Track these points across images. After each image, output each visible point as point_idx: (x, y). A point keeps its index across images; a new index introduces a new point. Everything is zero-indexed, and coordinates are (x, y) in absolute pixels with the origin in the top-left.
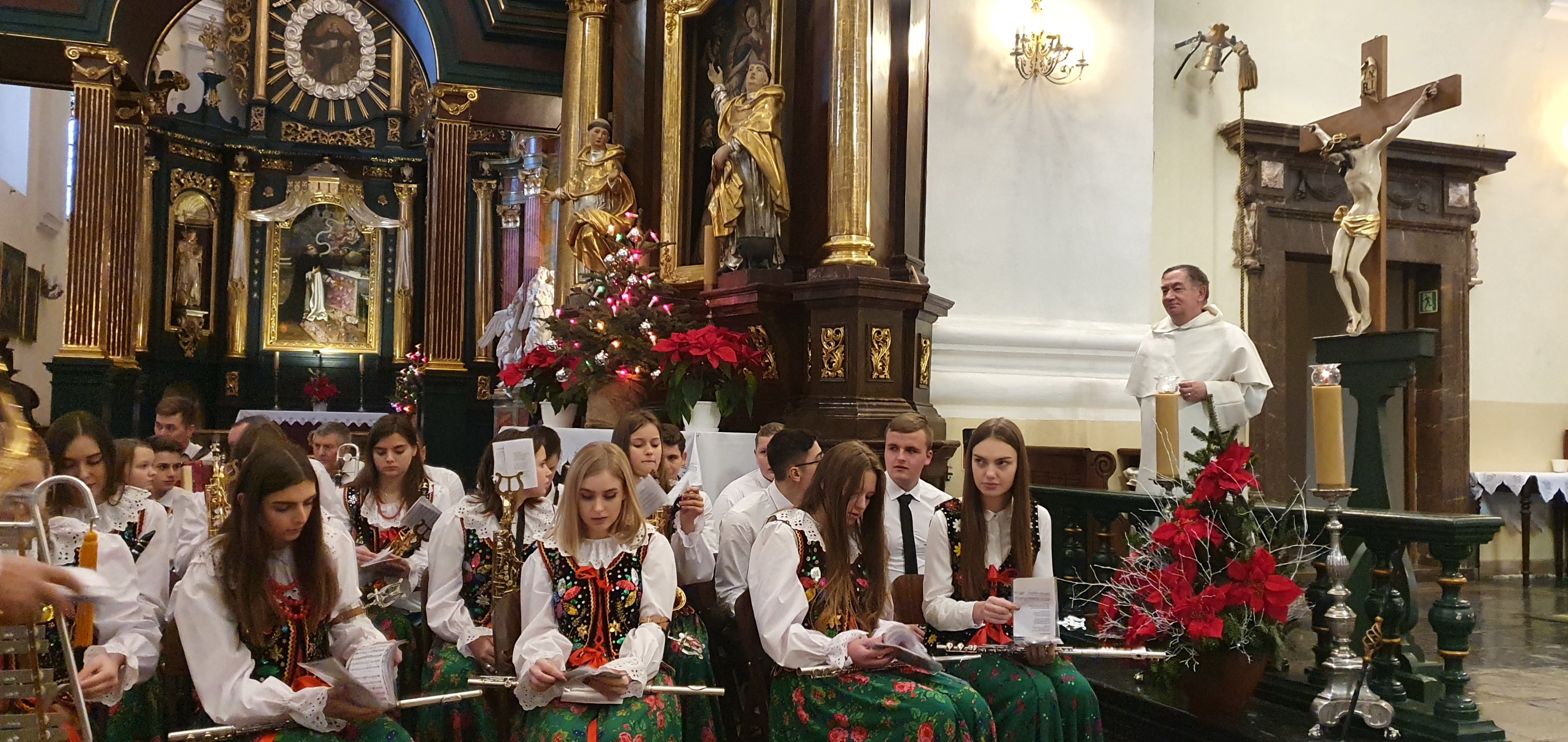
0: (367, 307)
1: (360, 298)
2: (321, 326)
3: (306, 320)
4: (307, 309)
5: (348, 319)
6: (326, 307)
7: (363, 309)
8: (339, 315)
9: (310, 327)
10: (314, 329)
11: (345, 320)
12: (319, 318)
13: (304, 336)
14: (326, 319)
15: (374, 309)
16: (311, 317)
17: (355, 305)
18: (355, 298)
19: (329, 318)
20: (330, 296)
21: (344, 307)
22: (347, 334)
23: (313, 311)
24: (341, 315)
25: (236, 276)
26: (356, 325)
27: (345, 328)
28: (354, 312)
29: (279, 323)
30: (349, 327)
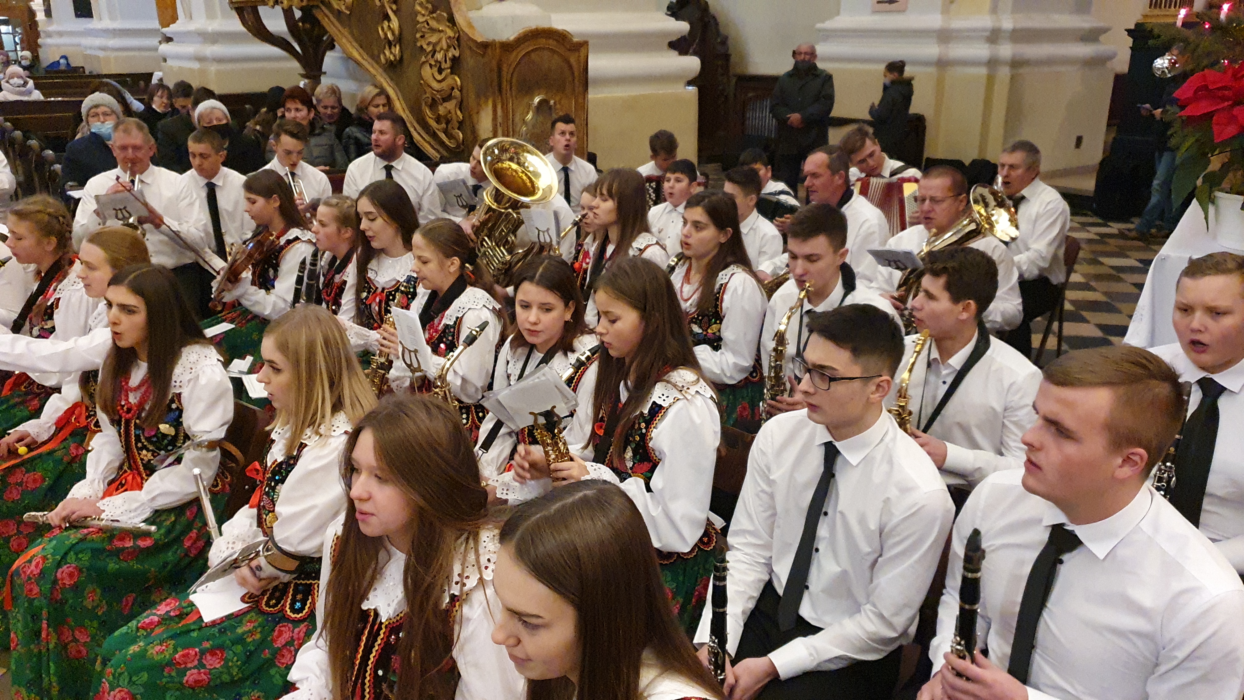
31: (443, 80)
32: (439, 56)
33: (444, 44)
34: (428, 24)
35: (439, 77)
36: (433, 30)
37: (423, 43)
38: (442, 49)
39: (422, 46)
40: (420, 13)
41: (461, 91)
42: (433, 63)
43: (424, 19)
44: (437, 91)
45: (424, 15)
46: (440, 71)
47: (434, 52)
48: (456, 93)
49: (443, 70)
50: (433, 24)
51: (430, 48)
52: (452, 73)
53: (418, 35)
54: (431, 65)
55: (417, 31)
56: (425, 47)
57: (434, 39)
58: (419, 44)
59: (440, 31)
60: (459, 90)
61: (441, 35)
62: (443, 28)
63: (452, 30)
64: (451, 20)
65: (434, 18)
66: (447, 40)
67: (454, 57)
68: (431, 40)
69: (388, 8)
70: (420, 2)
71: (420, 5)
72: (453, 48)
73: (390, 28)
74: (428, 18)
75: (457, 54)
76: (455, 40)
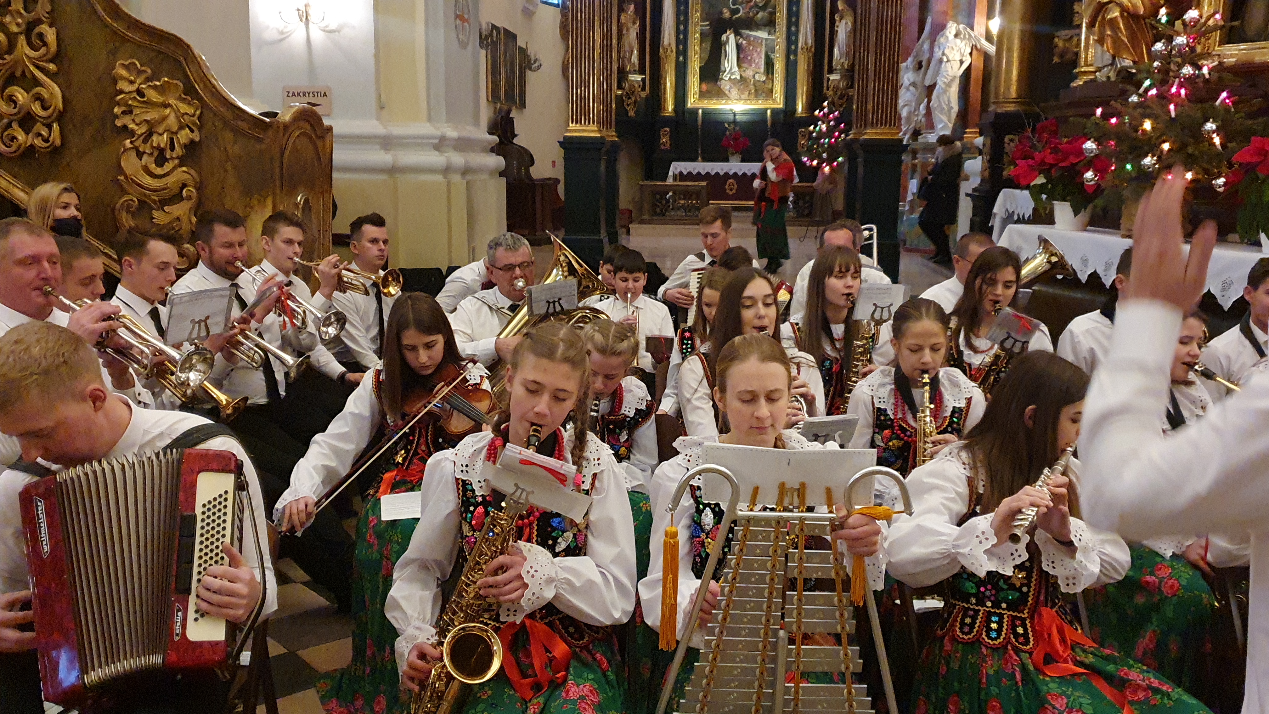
0: (773, 65)
1: (767, 57)
2: (734, 84)
3: (722, 79)
4: (723, 69)
5: (757, 77)
6: (739, 66)
7: (769, 66)
8: (749, 73)
9: (725, 85)
10: (728, 87)
11: (754, 77)
12: (733, 77)
13: (720, 94)
14: (738, 77)
15: (779, 66)
16: (726, 77)
17: (763, 63)
18: (763, 56)
19: (741, 77)
20: (741, 56)
21: (754, 65)
22: (756, 90)
23: (728, 70)
24: (751, 73)
25: (666, 42)
26: (764, 82)
27: (754, 85)
28: (762, 70)
29: (700, 83)
30: (758, 84)
31: (164, 176)
32: (160, 140)
33: (172, 121)
34: (140, 93)
35: (159, 171)
36: (149, 104)
37: (126, 121)
38: (167, 130)
39: (125, 127)
40: (123, 78)
41: (198, 189)
42: (148, 150)
43: (134, 88)
44: (155, 191)
45: (132, 82)
46: (161, 160)
47: (149, 134)
48: (190, 191)
49: (167, 160)
50: (153, 95)
51: (140, 130)
52: (181, 165)
53: (117, 110)
54: (140, 155)
55: (118, 104)
56: (132, 126)
57: (152, 115)
58: (119, 123)
59: (166, 106)
60: (195, 187)
61: (168, 111)
62: (172, 101)
63: (189, 104)
64: (190, 92)
65: (155, 87)
66: (177, 118)
67: (192, 142)
68: (148, 118)
69: (32, 68)
70: (126, 63)
71: (126, 67)
72: (187, 130)
73: (38, 98)
74: (144, 86)
75: (197, 139)
76: (195, 118)
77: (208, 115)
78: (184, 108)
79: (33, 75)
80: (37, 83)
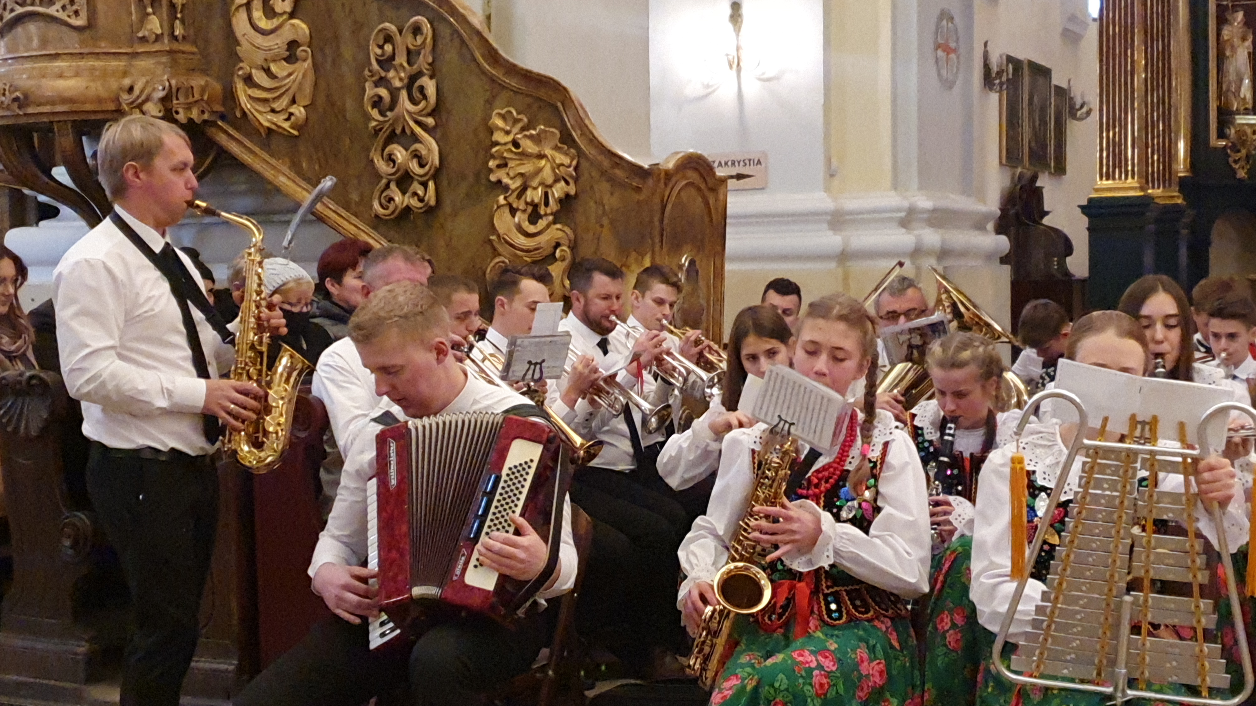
31: (537, 234)
32: (535, 195)
33: (547, 175)
34: (516, 144)
35: (532, 229)
36: (524, 155)
37: (500, 175)
38: (542, 184)
39: (499, 182)
40: (499, 129)
41: (572, 249)
42: (522, 206)
43: (509, 138)
44: (528, 251)
45: (508, 133)
46: (534, 217)
47: (524, 189)
48: (564, 250)
49: (540, 217)
50: (529, 146)
51: (514, 185)
52: (555, 222)
53: (492, 164)
54: (513, 211)
55: (493, 157)
56: (506, 180)
57: (527, 168)
58: (493, 178)
59: (541, 156)
60: (569, 247)
61: (543, 162)
62: (548, 152)
63: (566, 154)
64: (566, 139)
65: (531, 137)
66: (553, 170)
67: (567, 196)
68: (523, 171)
69: (412, 123)
70: (503, 112)
71: (503, 117)
72: (563, 183)
73: (417, 156)
74: (519, 136)
75: (572, 192)
76: (571, 169)
77: (584, 164)
78: (561, 158)
79: (412, 132)
80: (416, 139)
